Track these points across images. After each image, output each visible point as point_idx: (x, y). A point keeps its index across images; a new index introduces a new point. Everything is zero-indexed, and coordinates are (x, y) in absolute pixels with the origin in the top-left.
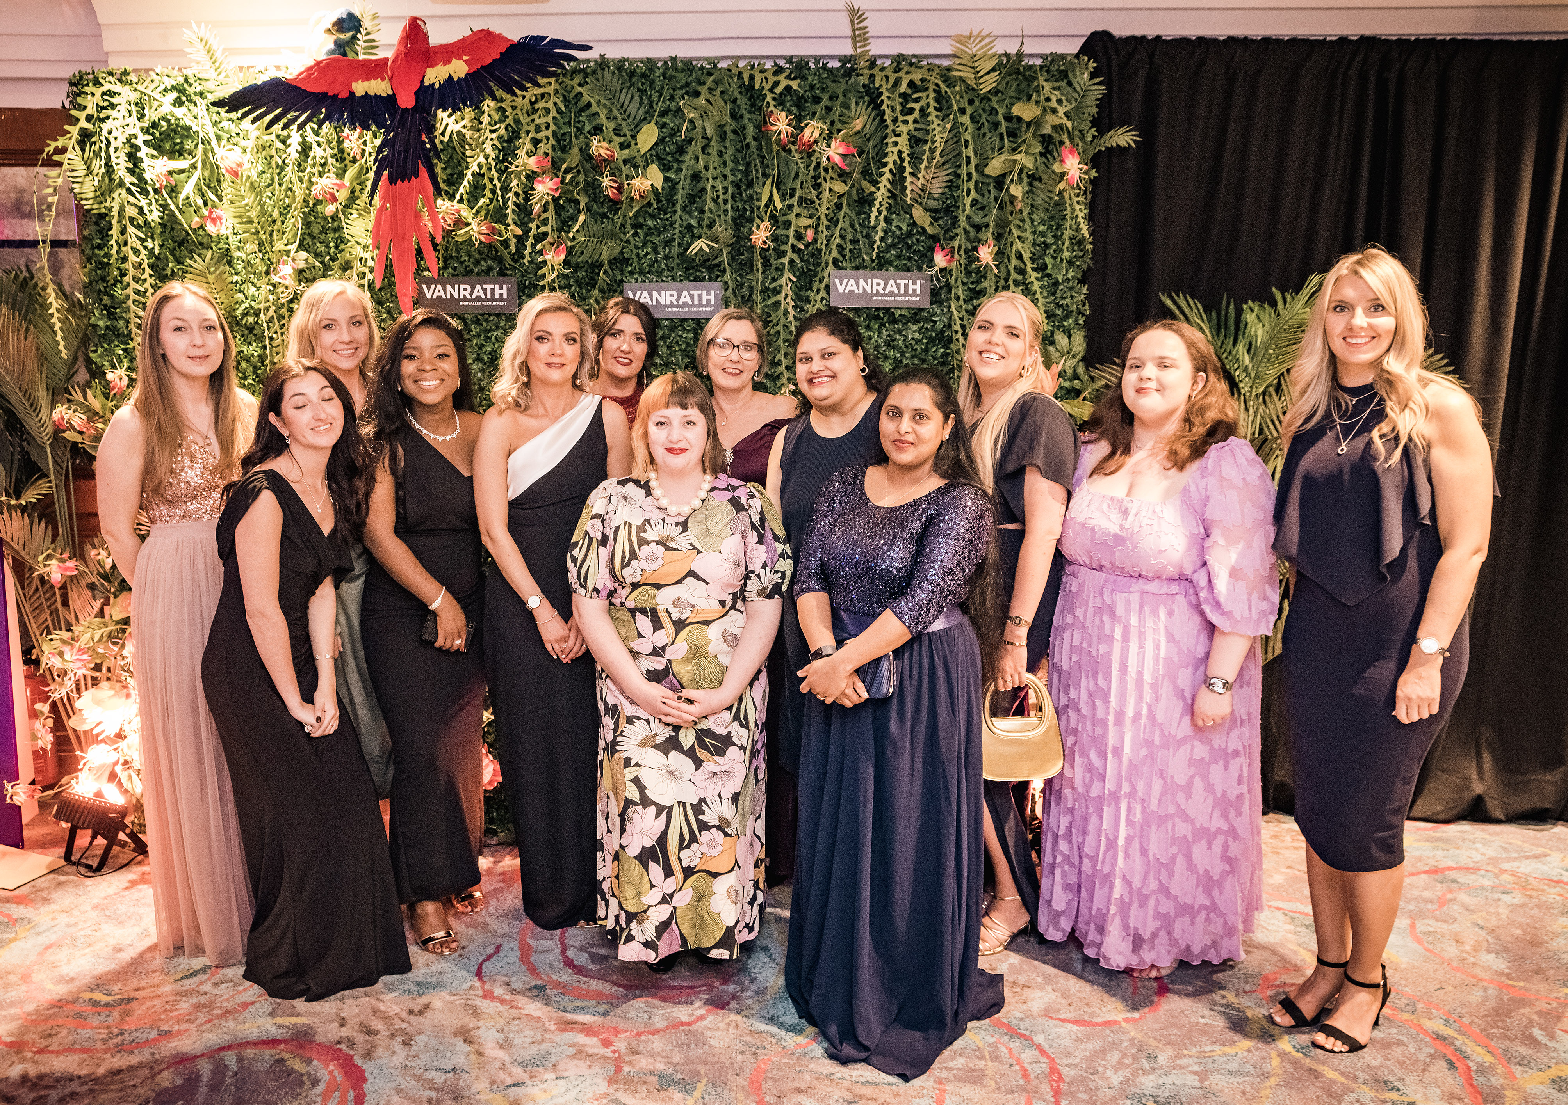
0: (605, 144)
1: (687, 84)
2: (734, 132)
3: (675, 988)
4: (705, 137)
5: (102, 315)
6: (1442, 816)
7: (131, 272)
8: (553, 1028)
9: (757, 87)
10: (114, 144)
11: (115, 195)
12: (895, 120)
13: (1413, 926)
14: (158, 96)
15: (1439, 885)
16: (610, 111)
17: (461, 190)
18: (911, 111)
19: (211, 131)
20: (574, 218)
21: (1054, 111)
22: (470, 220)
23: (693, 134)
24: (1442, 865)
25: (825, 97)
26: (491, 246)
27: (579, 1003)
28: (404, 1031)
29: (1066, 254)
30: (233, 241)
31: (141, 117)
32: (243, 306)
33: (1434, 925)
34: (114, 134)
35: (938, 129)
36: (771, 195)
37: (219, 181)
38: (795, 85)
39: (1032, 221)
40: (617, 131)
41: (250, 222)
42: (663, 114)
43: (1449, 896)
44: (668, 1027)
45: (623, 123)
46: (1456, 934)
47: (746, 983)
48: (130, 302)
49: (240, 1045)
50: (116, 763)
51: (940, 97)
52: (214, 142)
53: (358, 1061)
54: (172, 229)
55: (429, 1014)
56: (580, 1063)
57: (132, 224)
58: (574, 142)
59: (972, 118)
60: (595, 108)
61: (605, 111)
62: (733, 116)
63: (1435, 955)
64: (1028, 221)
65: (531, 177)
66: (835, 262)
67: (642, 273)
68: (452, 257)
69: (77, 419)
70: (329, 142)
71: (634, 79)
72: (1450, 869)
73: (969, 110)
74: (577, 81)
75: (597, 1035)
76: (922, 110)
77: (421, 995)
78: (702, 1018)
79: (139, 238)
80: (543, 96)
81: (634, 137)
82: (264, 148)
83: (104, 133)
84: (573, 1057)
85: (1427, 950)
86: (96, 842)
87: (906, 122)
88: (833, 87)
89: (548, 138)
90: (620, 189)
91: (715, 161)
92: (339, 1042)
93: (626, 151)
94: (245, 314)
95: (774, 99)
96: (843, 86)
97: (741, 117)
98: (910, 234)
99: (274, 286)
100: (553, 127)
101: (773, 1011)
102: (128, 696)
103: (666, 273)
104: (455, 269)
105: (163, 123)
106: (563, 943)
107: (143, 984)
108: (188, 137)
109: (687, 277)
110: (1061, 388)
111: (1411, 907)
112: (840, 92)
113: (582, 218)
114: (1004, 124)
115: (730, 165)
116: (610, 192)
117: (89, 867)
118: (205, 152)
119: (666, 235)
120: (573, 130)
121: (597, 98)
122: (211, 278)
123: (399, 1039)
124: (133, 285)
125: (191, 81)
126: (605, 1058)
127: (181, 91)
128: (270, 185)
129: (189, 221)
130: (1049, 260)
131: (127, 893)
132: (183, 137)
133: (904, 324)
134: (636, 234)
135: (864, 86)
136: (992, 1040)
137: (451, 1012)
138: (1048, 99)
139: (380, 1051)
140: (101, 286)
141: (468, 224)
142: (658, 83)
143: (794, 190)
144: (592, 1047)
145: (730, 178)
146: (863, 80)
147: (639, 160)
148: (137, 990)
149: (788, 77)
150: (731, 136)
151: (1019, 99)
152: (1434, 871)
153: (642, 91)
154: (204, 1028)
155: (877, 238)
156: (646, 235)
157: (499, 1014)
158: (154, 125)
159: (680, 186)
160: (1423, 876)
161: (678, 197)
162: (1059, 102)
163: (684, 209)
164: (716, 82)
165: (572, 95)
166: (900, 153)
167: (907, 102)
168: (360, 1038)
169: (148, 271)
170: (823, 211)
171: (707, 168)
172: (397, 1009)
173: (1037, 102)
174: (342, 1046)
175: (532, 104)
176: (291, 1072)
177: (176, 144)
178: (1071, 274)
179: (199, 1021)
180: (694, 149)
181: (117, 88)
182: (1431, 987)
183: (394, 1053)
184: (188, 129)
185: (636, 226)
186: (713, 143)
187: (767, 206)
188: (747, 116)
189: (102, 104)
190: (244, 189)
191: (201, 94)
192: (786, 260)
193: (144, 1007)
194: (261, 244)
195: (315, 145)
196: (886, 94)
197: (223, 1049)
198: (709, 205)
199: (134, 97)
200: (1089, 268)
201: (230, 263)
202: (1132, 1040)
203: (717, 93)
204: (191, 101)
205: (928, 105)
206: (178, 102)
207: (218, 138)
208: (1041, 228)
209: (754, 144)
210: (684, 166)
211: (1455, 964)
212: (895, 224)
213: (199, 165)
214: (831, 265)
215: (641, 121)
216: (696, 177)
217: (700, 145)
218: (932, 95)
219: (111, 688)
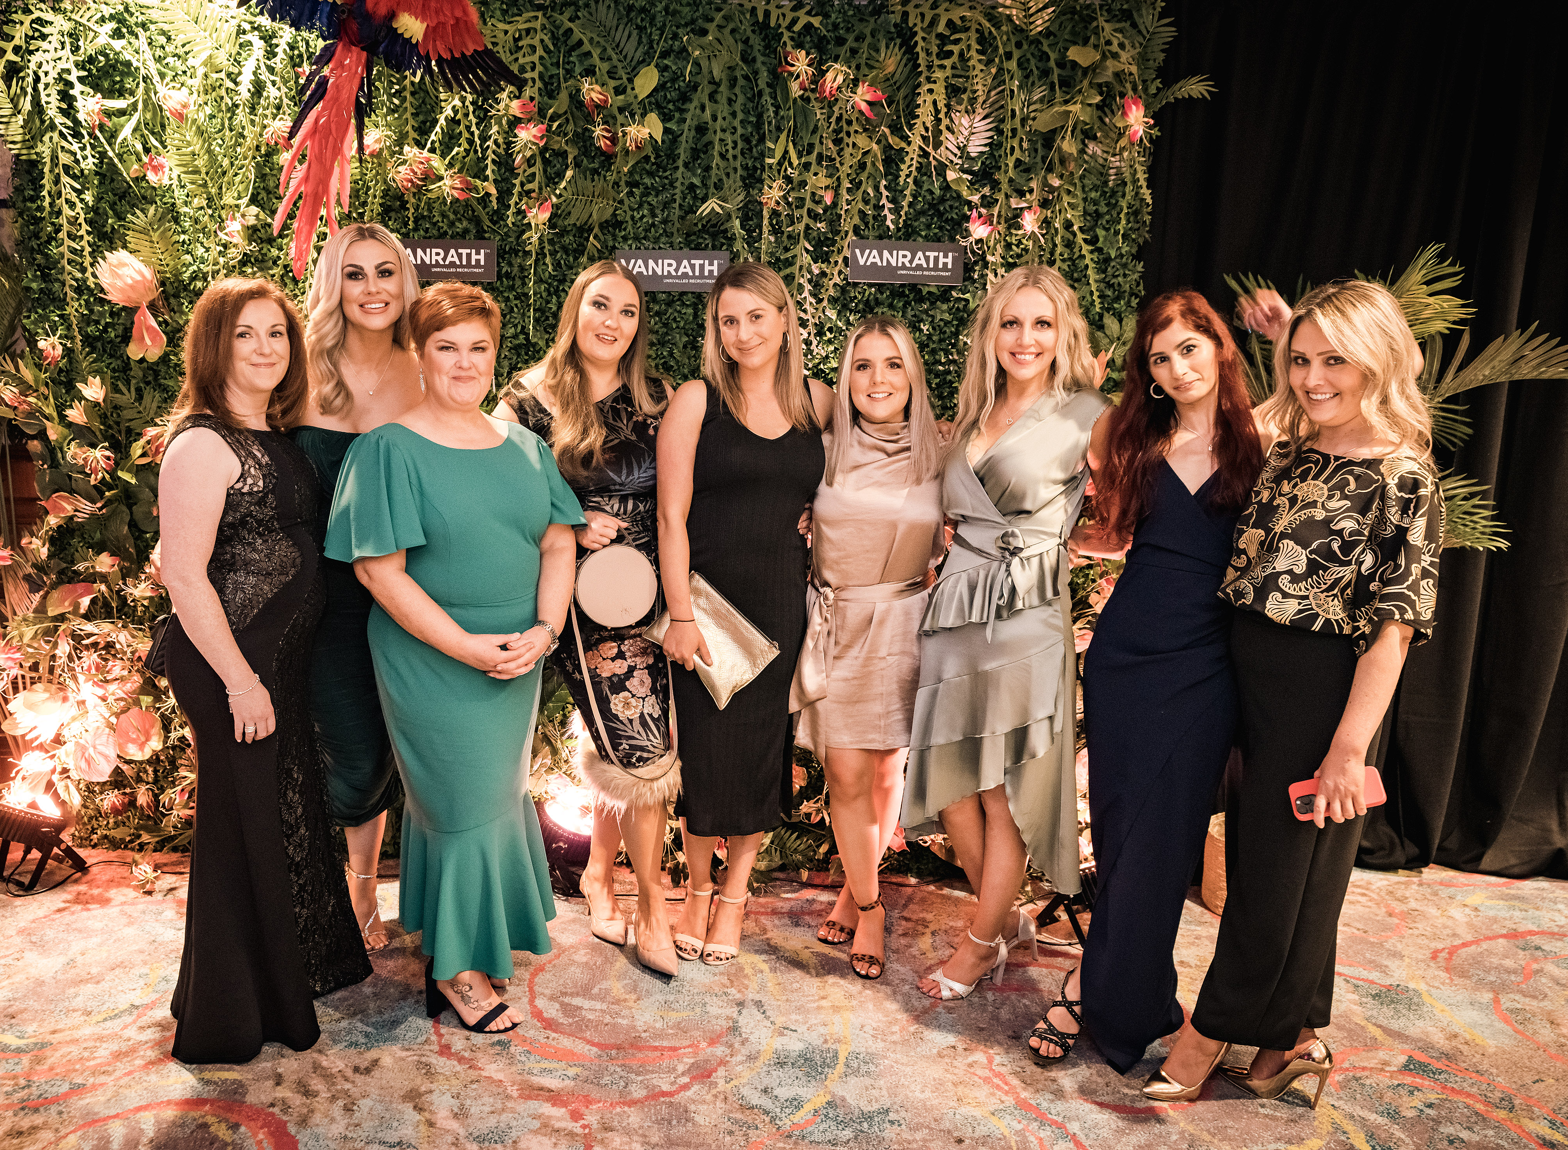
0: (597, 88)
1: (693, 21)
2: (746, 77)
3: (656, 1048)
4: (712, 82)
5: (35, 276)
6: (1516, 870)
7: (66, 227)
8: (515, 1094)
9: (772, 24)
10: (43, 80)
11: (46, 138)
12: (929, 67)
13: (1496, 1001)
14: (96, 27)
15: (1521, 953)
16: (605, 50)
17: (433, 137)
18: (950, 54)
19: (153, 68)
20: (561, 175)
21: (1115, 56)
22: (442, 172)
23: (698, 79)
24: (1522, 928)
25: (851, 38)
26: (467, 205)
27: (546, 1064)
28: (346, 1092)
29: (1122, 227)
30: (179, 194)
31: (75, 50)
32: (191, 269)
33: (1521, 1002)
34: (45, 67)
35: (982, 75)
36: (786, 152)
37: (163, 126)
38: (816, 21)
39: (1083, 187)
40: (612, 74)
41: (197, 172)
42: (664, 55)
43: (1535, 966)
44: (647, 1098)
45: (620, 65)
46: (1549, 1013)
47: (736, 1045)
48: (65, 262)
49: (159, 1104)
50: (53, 771)
51: (983, 39)
52: (156, 78)
53: (292, 1129)
54: (112, 180)
55: (376, 1073)
56: (545, 1140)
57: (67, 173)
58: (563, 85)
59: (1020, 65)
60: (587, 47)
61: (599, 51)
62: (744, 59)
63: (1528, 1038)
64: (1079, 184)
65: (515, 122)
66: (856, 230)
67: (636, 238)
68: (423, 217)
69: (8, 392)
70: (285, 82)
71: (633, 14)
72: (1531, 933)
73: (1016, 54)
74: (567, 15)
75: (564, 1104)
76: (961, 54)
77: (369, 1049)
78: (685, 1087)
79: (74, 189)
80: (528, 31)
81: (631, 81)
82: (214, 89)
83: (33, 66)
84: (536, 1132)
85: (1517, 1031)
86: (29, 857)
87: (942, 67)
88: (859, 27)
89: (533, 80)
90: (614, 140)
91: (723, 109)
92: (272, 1105)
93: (621, 97)
94: (193, 278)
95: (792, 39)
96: (871, 25)
97: (754, 60)
98: (942, 200)
99: (225, 246)
100: (539, 68)
101: (767, 1082)
102: (65, 699)
103: (663, 239)
104: (427, 230)
105: (101, 58)
106: (531, 990)
107: (60, 1026)
108: (129, 74)
109: (688, 244)
110: (1108, 379)
111: (1493, 979)
112: (867, 31)
113: (569, 173)
114: (1056, 71)
115: (740, 116)
116: (602, 143)
117: (20, 884)
118: (147, 91)
119: (665, 196)
120: (561, 72)
121: (589, 35)
122: (155, 236)
123: (341, 1103)
124: (68, 242)
125: (133, 10)
126: (571, 1134)
127: (121, 21)
128: (220, 131)
129: (130, 171)
130: (1101, 233)
131: (58, 915)
132: (123, 74)
133: (933, 304)
134: (631, 194)
135: (896, 25)
136: (1019, 1127)
137: (401, 1070)
138: (1109, 43)
139: (317, 1118)
140: (34, 243)
141: (441, 178)
142: (659, 19)
143: (811, 146)
144: (559, 1119)
145: (740, 131)
146: (895, 18)
147: (635, 107)
148: (54, 1032)
149: (809, 13)
150: (741, 82)
151: (1075, 43)
152: (1513, 935)
153: (641, 29)
154: (122, 1082)
155: (905, 204)
156: (643, 195)
157: (456, 1074)
158: (91, 60)
159: (683, 138)
160: (1501, 940)
161: (681, 151)
162: (1122, 46)
163: (686, 165)
164: (726, 18)
165: (561, 32)
166: (935, 103)
167: (944, 45)
168: (297, 1100)
169: (85, 227)
170: (845, 169)
171: (714, 118)
172: (341, 1065)
173: (1096, 47)
174: (276, 1110)
175: (516, 40)
176: (214, 1140)
177: (115, 83)
178: (1125, 249)
179: (118, 1074)
180: (702, 95)
181: (49, 16)
182: (1528, 1079)
183: (333, 1120)
184: (128, 64)
185: (632, 184)
186: (722, 88)
187: (780, 164)
188: (760, 58)
189: (30, 33)
190: (190, 135)
191: (143, 26)
192: (801, 227)
193: (58, 1054)
194: (210, 199)
195: (269, 84)
196: (921, 34)
197: (139, 1109)
198: (717, 160)
199: (67, 26)
200: (1146, 241)
201: (176, 220)
202: (1182, 1133)
203: (727, 31)
204: (132, 33)
205: (969, 47)
206: (117, 34)
207: (162, 76)
208: (1093, 195)
209: (768, 90)
210: (688, 116)
211: (1553, 1051)
212: (925, 187)
213: (140, 106)
214: (851, 233)
215: (640, 63)
216: (701, 129)
217: (707, 91)
218: (974, 36)
219: (45, 690)
